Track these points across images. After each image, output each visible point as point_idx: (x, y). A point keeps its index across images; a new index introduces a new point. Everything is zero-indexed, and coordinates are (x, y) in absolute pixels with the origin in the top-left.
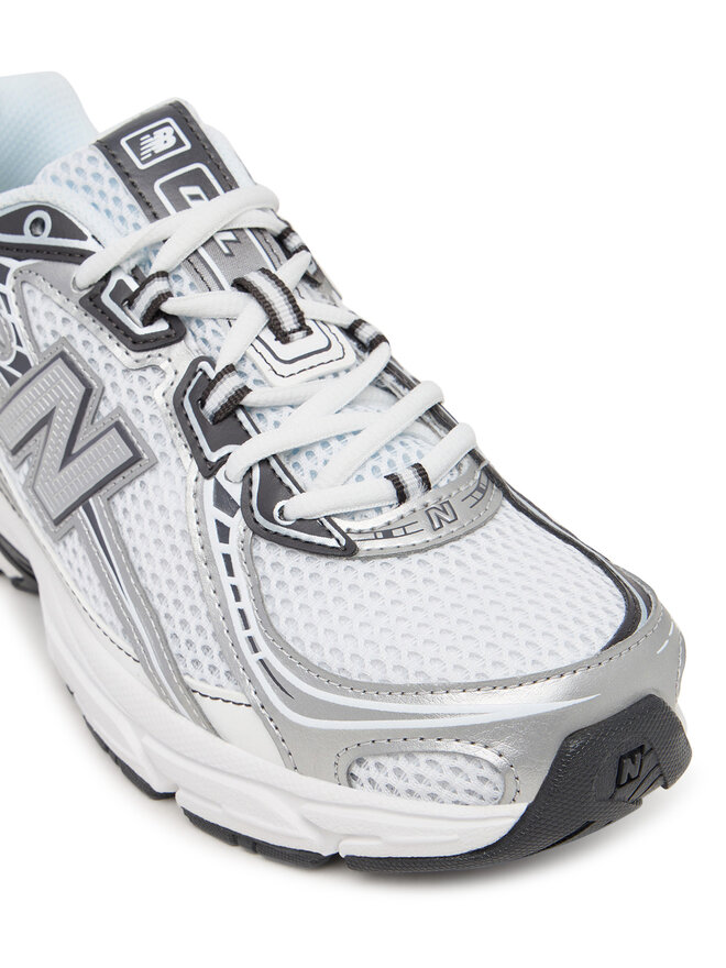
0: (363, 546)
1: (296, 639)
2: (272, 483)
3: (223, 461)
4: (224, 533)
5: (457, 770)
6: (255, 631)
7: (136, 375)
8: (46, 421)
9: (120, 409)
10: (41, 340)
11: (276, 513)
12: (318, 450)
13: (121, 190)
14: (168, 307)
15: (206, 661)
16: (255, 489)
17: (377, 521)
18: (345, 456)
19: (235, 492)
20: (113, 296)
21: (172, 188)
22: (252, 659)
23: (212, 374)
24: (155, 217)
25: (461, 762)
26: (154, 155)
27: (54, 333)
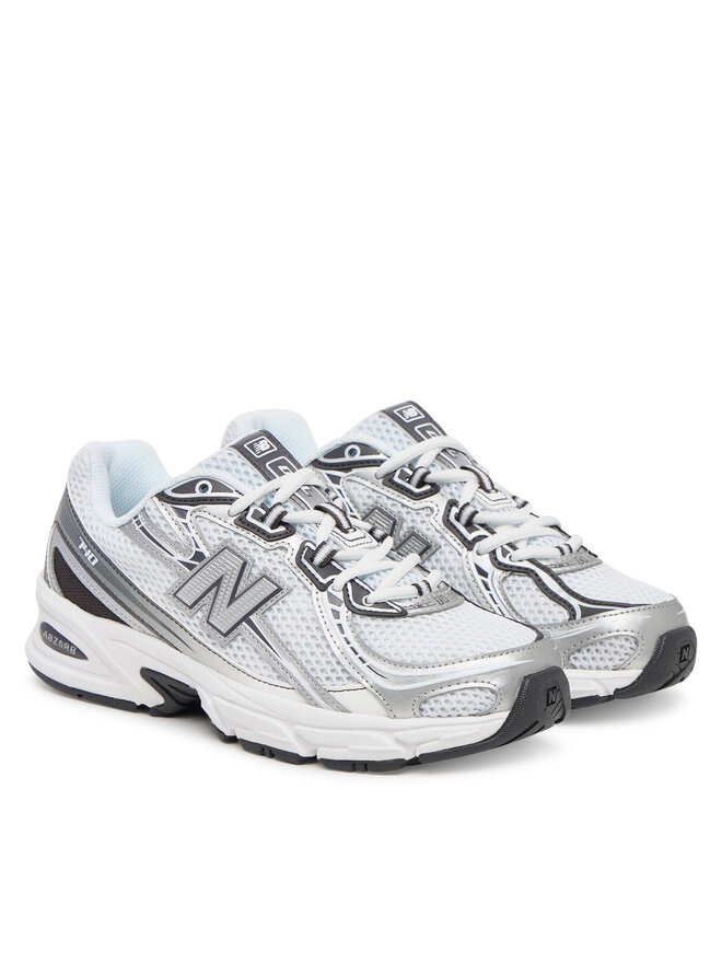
0: (410, 612)
1: (386, 654)
2: (358, 589)
3: (331, 582)
4: (336, 614)
5: (475, 696)
6: (362, 654)
7: (271, 552)
8: (218, 583)
9: (265, 569)
10: (211, 543)
11: (364, 601)
12: (375, 576)
13: (249, 467)
14: (286, 519)
15: (334, 676)
16: (350, 592)
17: (413, 602)
18: (388, 578)
19: (340, 595)
20: (252, 516)
21: (274, 466)
22: (363, 667)
23: (314, 548)
24: (269, 479)
25: (478, 691)
26: (262, 452)
27: (220, 539)
